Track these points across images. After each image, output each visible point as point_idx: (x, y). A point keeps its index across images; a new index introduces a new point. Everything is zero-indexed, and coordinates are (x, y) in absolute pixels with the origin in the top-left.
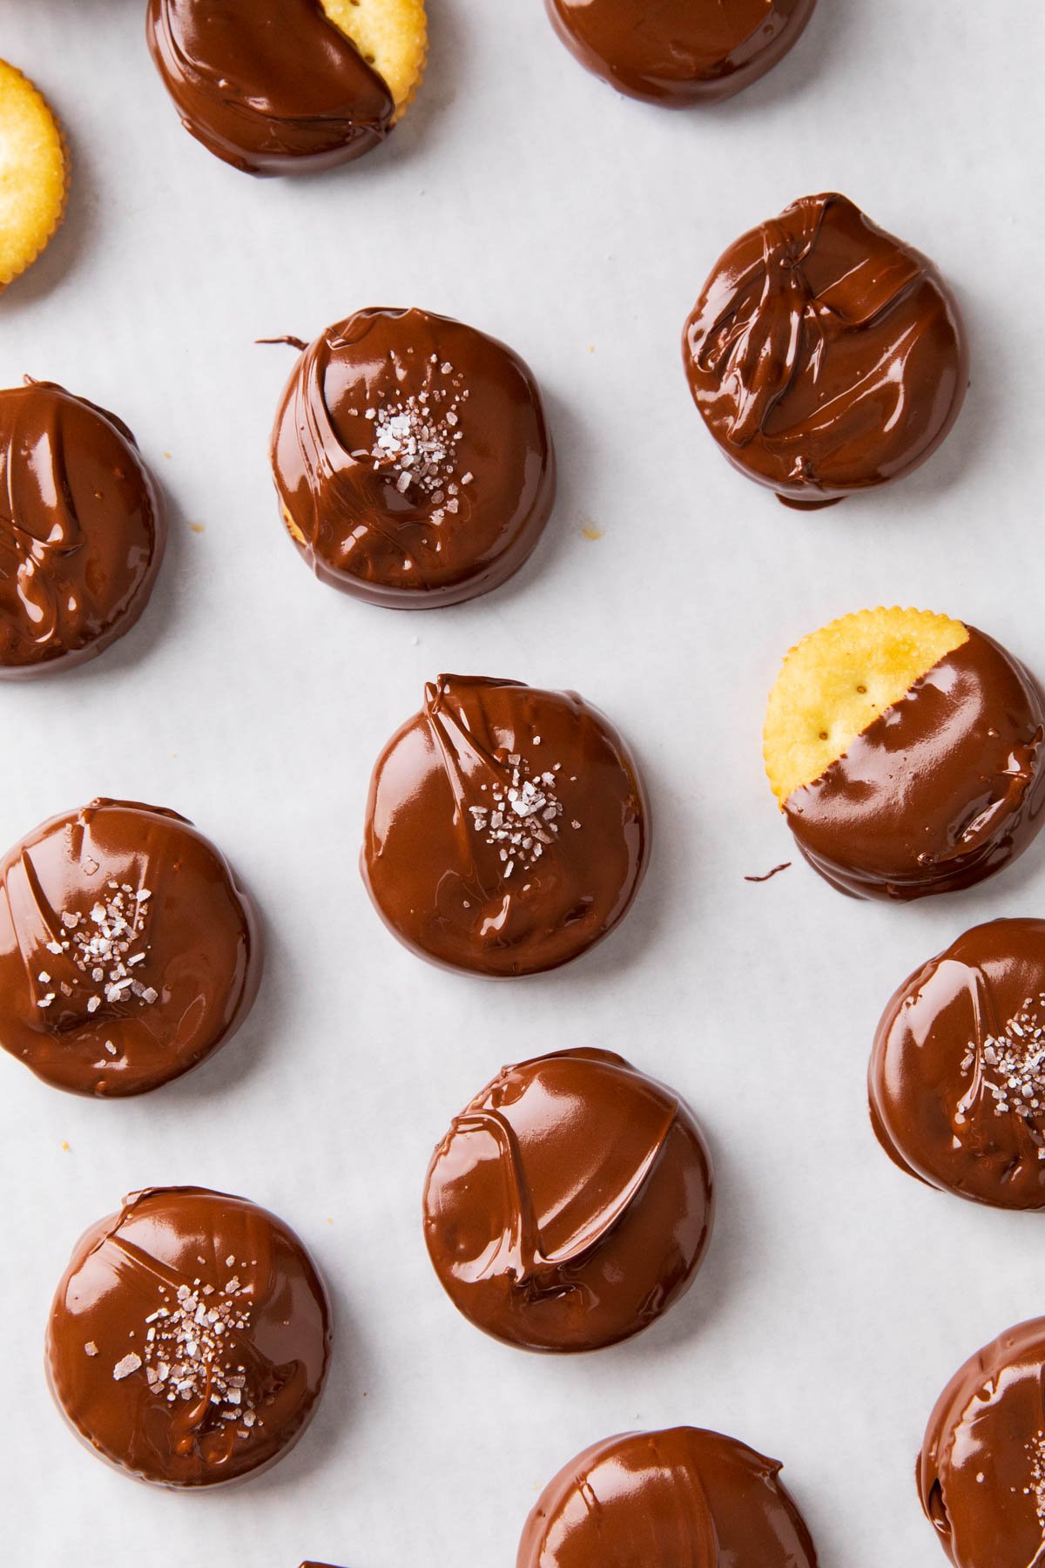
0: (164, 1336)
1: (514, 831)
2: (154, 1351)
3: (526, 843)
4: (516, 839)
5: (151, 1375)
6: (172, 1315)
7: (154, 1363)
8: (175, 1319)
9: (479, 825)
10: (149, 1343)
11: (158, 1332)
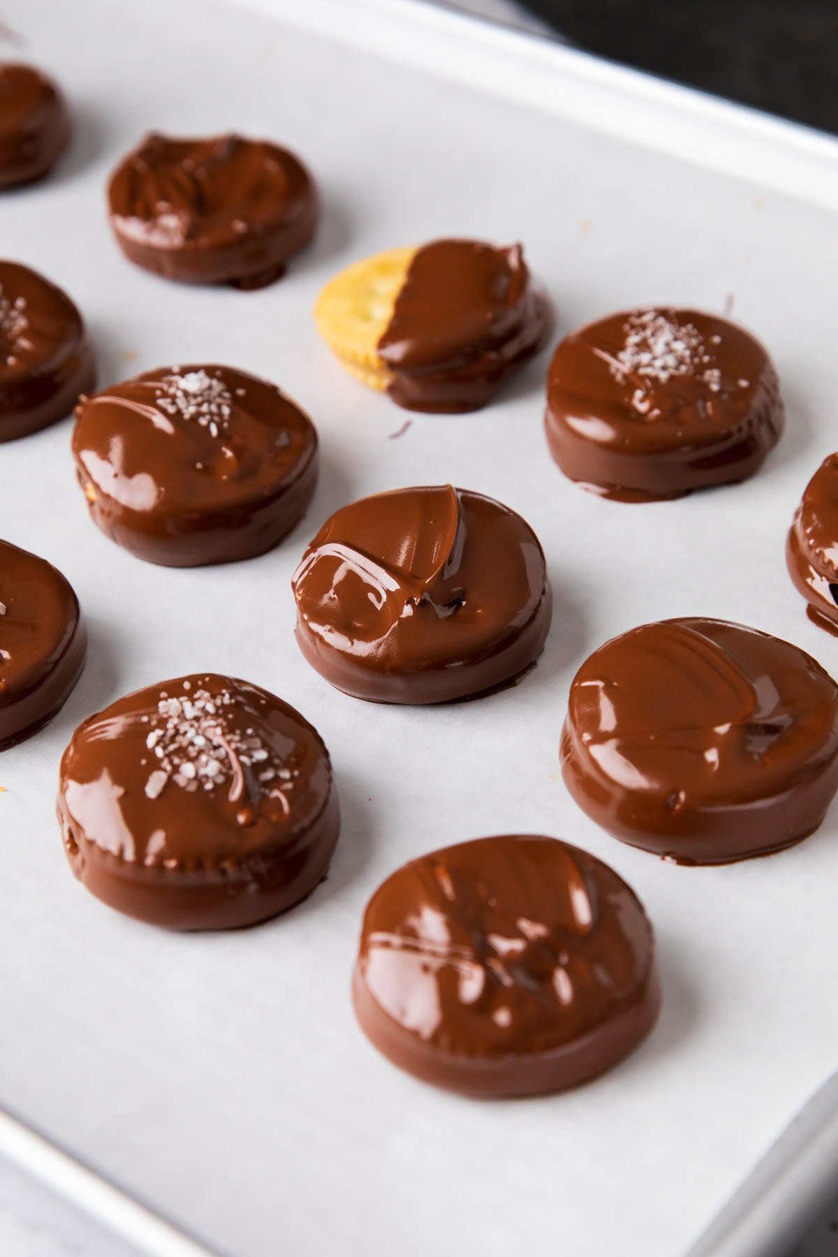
0: (172, 747)
1: (199, 405)
2: (171, 762)
3: (214, 408)
4: (205, 408)
5: (181, 780)
6: (166, 730)
7: (176, 769)
8: (171, 732)
9: (171, 410)
10: (161, 760)
11: (165, 748)
